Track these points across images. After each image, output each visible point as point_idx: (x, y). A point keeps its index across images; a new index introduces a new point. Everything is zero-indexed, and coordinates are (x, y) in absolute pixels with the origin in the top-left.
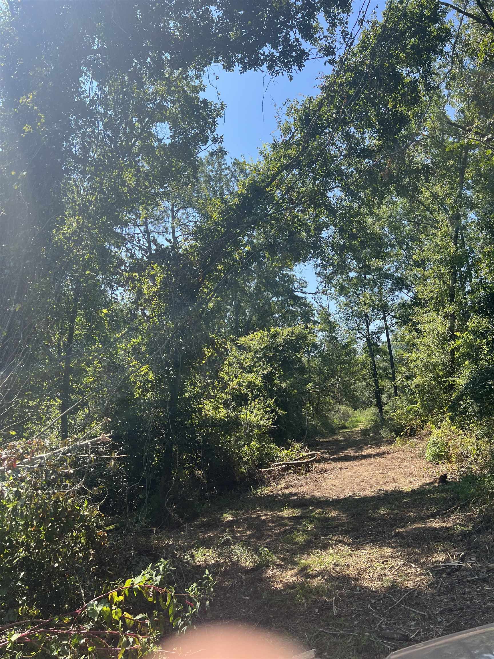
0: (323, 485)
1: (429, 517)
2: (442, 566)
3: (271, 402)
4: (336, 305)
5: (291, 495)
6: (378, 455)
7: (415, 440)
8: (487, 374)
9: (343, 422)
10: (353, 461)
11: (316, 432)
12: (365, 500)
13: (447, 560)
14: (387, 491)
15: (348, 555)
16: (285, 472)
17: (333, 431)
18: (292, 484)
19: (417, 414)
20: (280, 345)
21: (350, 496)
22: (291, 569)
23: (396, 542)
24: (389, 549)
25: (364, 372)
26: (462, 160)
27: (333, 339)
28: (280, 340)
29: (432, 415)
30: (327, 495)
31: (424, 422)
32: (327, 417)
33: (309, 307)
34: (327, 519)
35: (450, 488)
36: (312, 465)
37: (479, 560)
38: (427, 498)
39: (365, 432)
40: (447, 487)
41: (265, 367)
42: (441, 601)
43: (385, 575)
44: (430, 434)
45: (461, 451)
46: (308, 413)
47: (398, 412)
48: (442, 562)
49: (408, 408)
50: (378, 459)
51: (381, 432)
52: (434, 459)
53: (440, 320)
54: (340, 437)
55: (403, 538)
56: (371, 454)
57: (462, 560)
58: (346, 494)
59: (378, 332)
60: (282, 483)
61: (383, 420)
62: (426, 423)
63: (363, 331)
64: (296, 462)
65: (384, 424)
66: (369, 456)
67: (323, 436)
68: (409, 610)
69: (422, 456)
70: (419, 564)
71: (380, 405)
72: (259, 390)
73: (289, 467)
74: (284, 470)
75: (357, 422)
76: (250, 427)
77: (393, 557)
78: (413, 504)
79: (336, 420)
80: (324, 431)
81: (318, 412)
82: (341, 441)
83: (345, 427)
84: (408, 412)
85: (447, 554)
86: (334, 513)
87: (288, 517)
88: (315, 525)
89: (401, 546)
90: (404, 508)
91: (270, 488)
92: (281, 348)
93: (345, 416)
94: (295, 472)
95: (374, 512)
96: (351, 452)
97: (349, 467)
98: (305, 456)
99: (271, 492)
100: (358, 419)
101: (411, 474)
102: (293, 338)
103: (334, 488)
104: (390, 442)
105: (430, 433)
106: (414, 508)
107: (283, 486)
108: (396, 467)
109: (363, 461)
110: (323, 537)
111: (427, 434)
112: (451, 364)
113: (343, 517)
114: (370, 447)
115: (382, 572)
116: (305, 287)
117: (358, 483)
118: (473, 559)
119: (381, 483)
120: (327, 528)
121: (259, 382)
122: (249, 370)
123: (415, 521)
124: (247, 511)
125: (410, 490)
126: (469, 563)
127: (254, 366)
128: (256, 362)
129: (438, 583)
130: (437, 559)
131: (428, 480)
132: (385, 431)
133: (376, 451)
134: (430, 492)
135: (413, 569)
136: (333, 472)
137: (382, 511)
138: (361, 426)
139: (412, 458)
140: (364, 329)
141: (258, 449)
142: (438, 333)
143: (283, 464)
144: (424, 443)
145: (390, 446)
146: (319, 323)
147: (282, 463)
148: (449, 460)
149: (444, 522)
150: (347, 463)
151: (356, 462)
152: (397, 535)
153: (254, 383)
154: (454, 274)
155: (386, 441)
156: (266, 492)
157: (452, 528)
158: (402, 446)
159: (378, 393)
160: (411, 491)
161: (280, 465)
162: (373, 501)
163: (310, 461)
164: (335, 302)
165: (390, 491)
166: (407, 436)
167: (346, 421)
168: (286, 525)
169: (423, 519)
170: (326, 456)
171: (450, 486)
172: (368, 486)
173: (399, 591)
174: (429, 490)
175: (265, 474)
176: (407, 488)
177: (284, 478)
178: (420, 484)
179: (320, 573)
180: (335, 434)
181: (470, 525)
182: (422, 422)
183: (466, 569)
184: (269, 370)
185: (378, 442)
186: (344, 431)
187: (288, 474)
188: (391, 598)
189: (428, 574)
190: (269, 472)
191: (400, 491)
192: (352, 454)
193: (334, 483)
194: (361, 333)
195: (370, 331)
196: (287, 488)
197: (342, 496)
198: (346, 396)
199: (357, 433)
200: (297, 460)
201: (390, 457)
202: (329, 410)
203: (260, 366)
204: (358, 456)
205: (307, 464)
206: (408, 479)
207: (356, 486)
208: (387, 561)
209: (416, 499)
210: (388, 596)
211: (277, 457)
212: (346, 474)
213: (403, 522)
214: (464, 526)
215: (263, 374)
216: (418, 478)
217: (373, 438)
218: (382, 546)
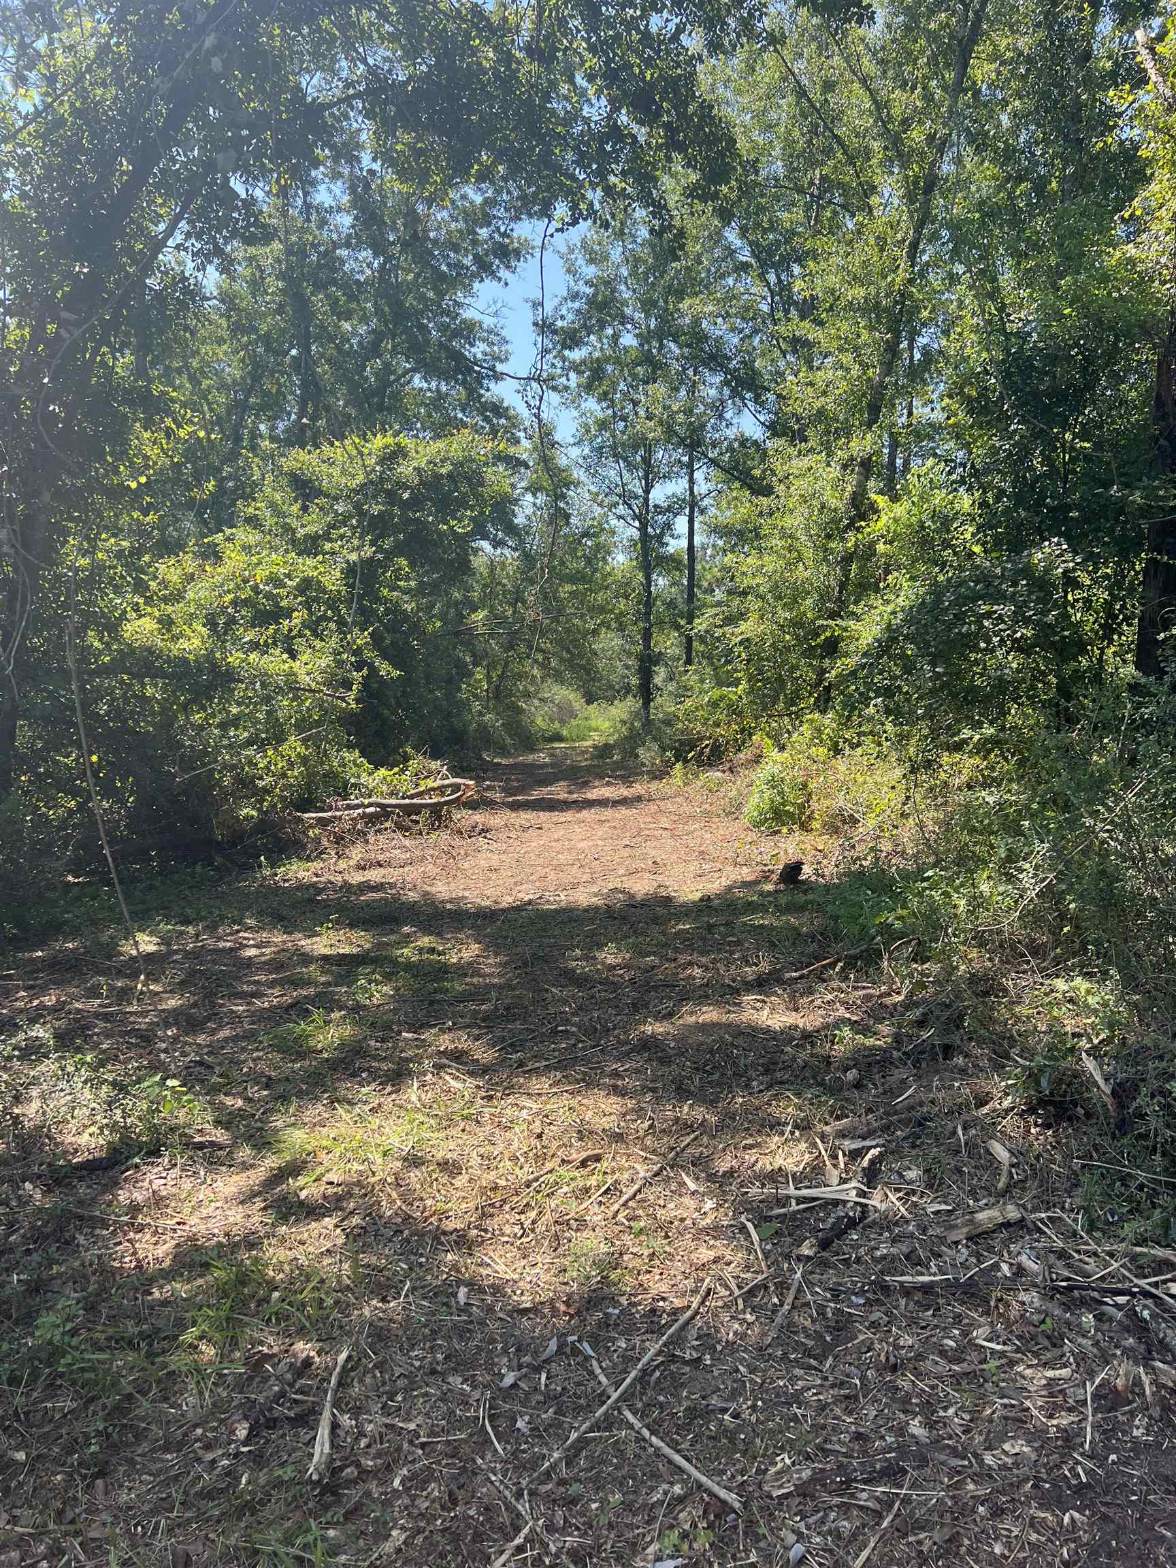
0: (466, 865)
1: (749, 987)
2: (800, 1201)
3: (362, 638)
4: (575, 425)
5: (366, 887)
6: (623, 802)
7: (719, 774)
8: (977, 583)
9: (557, 725)
10: (562, 811)
11: (486, 738)
12: (568, 917)
13: (814, 1173)
14: (632, 896)
15: (467, 1118)
16: (374, 824)
17: (528, 742)
18: (381, 858)
19: (735, 711)
20: (405, 487)
21: (530, 902)
22: (245, 1167)
23: (638, 1071)
24: (613, 1099)
25: (622, 605)
26: (971, 14)
27: (559, 516)
28: (405, 470)
29: (770, 716)
30: (467, 894)
31: (747, 732)
32: (520, 711)
33: (508, 418)
34: (443, 971)
35: (811, 902)
36: (449, 812)
37: (932, 1182)
38: (745, 924)
39: (604, 751)
40: (801, 898)
41: (356, 542)
42: (797, 1398)
43: (582, 1224)
44: (757, 762)
45: (841, 803)
46: (475, 696)
47: (689, 703)
48: (798, 1179)
49: (716, 693)
50: (623, 811)
51: (641, 751)
52: (763, 822)
53: (835, 472)
54: (542, 757)
55: (665, 1061)
56: (608, 799)
57: (872, 1176)
58: (520, 895)
59: (669, 509)
60: (356, 853)
61: (648, 723)
62: (750, 735)
63: (633, 502)
64: (407, 801)
65: (649, 732)
66: (603, 803)
67: (504, 752)
68: (658, 1453)
69: (734, 811)
70: (711, 1177)
71: (646, 692)
72: (333, 604)
73: (385, 812)
74: (371, 819)
75: (590, 729)
76: (264, 686)
77: (619, 1137)
78: (703, 939)
79: (539, 719)
80: (508, 741)
81: (500, 695)
82: (545, 766)
83: (558, 738)
84: (714, 704)
85: (815, 1145)
86: (470, 951)
87: (325, 958)
88: (397, 989)
89: (653, 1090)
90: (676, 950)
91: (316, 865)
92: (406, 495)
93: (565, 713)
94: (400, 827)
95: (586, 958)
96: (559, 791)
97: (545, 826)
98: (433, 789)
99: (316, 875)
100: (593, 723)
101: (702, 853)
102: (444, 471)
103: (494, 876)
104: (659, 774)
105: (758, 759)
106: (704, 953)
107: (353, 863)
108: (664, 833)
109: (585, 814)
110: (409, 1035)
111: (749, 761)
112: (840, 592)
113: (491, 965)
114: (608, 784)
115: (574, 1208)
116: (501, 361)
117: (558, 868)
118: (911, 1174)
119: (622, 871)
120: (432, 1003)
121: (333, 580)
122: (310, 546)
123: (707, 997)
124: (212, 928)
125: (697, 896)
126: (897, 1190)
127: (327, 537)
128: (332, 526)
129: (782, 1287)
130: (779, 1161)
131: (747, 874)
132: (649, 749)
133: (624, 792)
134: (751, 908)
135: (687, 1200)
136: (502, 836)
137: (610, 955)
138: (595, 739)
139: (707, 815)
140: (636, 497)
141: (304, 760)
142: (823, 507)
143: (370, 805)
144: (741, 783)
145: (656, 783)
146: (527, 467)
147: (366, 802)
148: (805, 828)
149: (796, 1010)
150: (544, 816)
151: (569, 816)
152: (648, 1045)
153: (319, 582)
154: (892, 350)
155: (648, 772)
156: (301, 874)
157: (827, 1032)
158: (686, 784)
159: (647, 662)
160: (701, 900)
161: (362, 806)
162: (592, 921)
163: (446, 803)
164: (575, 413)
165: (639, 897)
166: (701, 763)
167: (563, 722)
168: (307, 983)
169: (729, 993)
170: (497, 796)
171: (810, 897)
172: (586, 877)
173: (627, 1324)
174: (750, 903)
175: (311, 826)
176: (688, 891)
177: (367, 842)
178: (725, 882)
179: (339, 1198)
180: (533, 750)
181: (885, 1029)
182: (742, 731)
183: (888, 1223)
184: (368, 551)
185: (627, 771)
186: (557, 745)
187: (379, 831)
188: (587, 1358)
189: (743, 1229)
190: (323, 823)
191: (669, 899)
192: (562, 796)
193: (495, 863)
194: (630, 507)
195: (651, 503)
196: (364, 868)
197: (507, 901)
198: (571, 665)
199: (586, 752)
200: (412, 797)
201: (653, 807)
202: (527, 695)
203: (342, 537)
204: (575, 802)
205: (436, 809)
206: (693, 867)
207: (552, 876)
208: (598, 1158)
209: (714, 926)
210: (576, 1352)
211: (355, 786)
212: (535, 842)
213: (670, 998)
214: (865, 1031)
215: (347, 562)
216: (719, 866)
217: (619, 765)
218: (589, 1083)
